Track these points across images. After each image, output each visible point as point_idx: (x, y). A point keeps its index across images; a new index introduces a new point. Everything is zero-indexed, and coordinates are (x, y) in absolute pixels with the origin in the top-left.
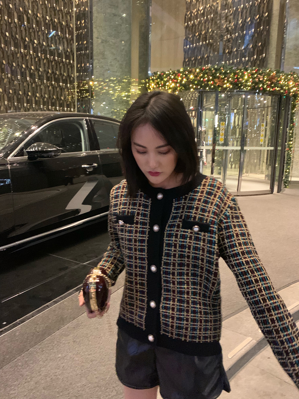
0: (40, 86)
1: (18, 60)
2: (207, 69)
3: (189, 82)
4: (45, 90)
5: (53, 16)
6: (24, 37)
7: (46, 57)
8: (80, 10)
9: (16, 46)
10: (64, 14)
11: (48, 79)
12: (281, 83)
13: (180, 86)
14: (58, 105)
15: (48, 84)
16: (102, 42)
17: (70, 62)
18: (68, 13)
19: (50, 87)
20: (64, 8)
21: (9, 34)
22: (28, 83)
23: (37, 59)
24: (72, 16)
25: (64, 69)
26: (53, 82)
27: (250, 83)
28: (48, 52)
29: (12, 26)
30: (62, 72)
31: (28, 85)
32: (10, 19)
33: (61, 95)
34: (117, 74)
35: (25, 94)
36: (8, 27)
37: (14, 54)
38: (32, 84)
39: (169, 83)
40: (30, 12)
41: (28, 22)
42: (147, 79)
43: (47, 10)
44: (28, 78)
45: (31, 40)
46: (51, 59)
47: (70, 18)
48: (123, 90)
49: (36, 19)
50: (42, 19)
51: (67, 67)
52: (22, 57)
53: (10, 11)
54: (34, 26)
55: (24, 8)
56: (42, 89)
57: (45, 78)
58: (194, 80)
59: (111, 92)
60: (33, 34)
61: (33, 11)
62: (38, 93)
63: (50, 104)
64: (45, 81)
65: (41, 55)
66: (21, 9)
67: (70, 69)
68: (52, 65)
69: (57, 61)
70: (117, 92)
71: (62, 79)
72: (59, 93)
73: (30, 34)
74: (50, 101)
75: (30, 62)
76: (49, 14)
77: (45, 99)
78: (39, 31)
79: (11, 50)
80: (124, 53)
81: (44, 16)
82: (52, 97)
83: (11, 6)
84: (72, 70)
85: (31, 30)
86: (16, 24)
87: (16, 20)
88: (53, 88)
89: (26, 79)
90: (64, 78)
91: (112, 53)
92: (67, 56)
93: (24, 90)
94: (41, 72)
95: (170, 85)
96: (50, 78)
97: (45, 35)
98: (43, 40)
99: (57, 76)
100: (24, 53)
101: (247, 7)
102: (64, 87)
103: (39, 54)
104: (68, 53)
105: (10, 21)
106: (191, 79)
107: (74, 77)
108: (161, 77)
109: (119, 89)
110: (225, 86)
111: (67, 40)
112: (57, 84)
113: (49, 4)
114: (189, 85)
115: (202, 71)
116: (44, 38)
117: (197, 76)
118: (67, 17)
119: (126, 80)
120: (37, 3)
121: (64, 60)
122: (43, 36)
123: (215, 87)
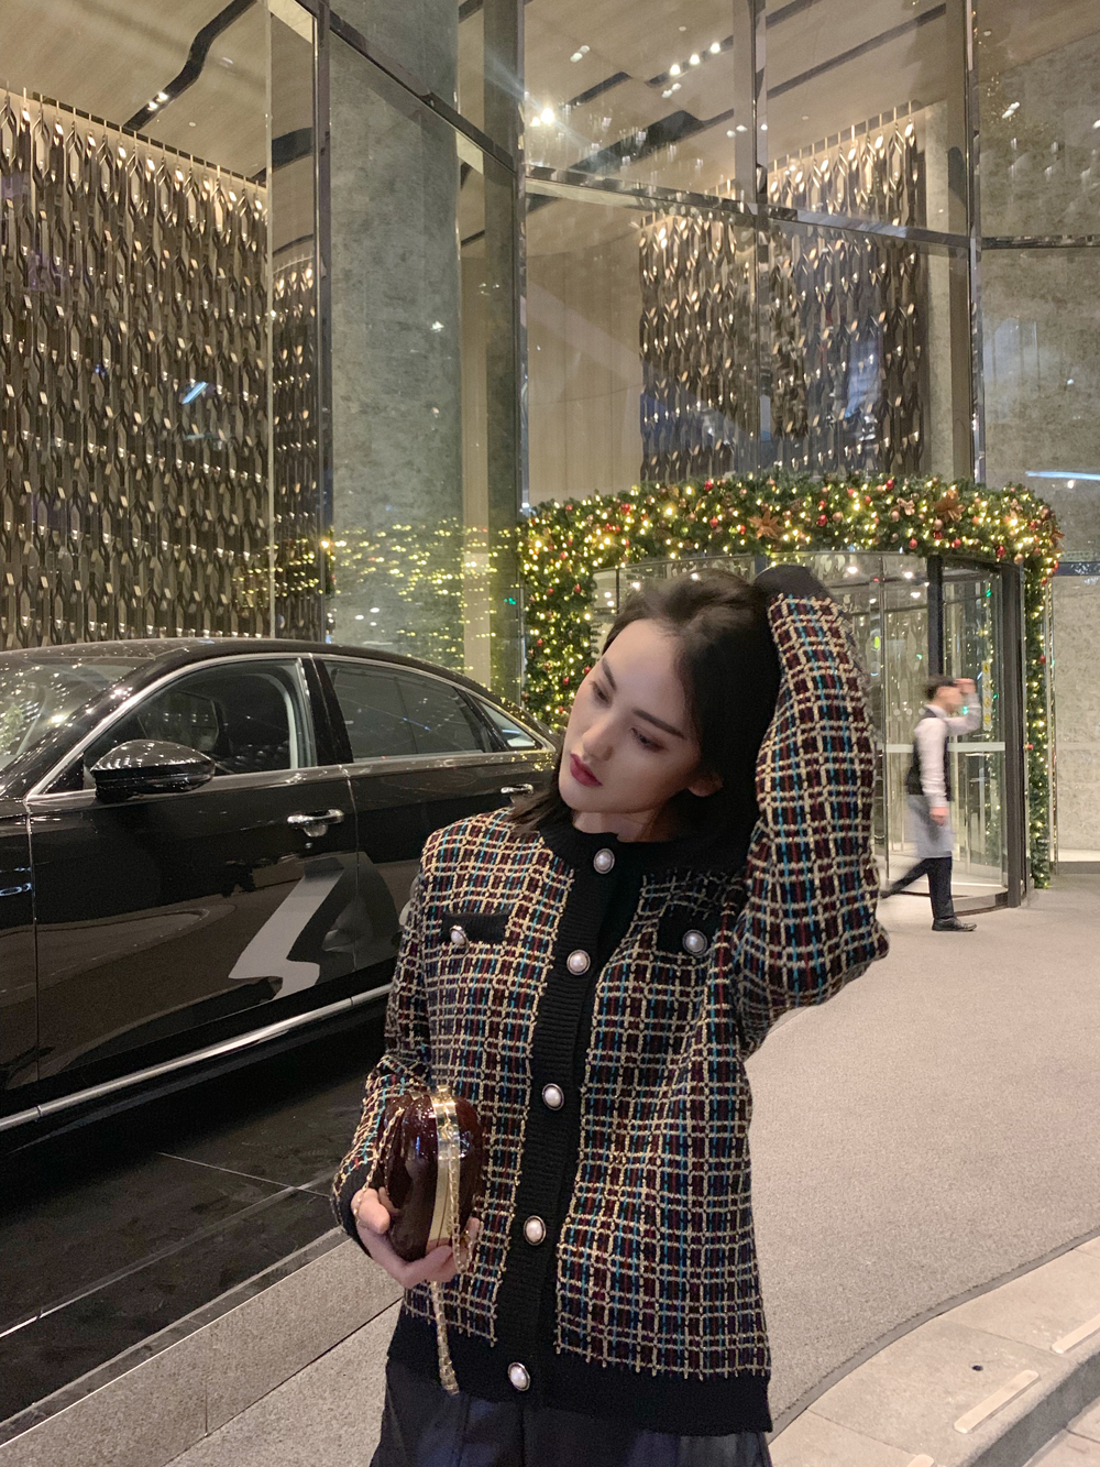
0: (148, 560)
1: (75, 479)
2: (719, 487)
3: (663, 529)
4: (165, 574)
5: (199, 337)
6: (98, 407)
7: (170, 467)
8: (289, 318)
9: (71, 432)
10: (236, 330)
11: (176, 536)
12: (981, 521)
13: (630, 546)
14: (207, 622)
15: (176, 554)
16: (364, 412)
17: (254, 478)
18: (251, 326)
19: (183, 563)
20: (236, 312)
21: (48, 398)
22: (107, 552)
23: (139, 475)
24: (262, 335)
25: (232, 502)
26: (194, 547)
27: (873, 527)
28: (179, 449)
29: (60, 373)
30: (226, 514)
31: (106, 558)
32: (54, 352)
33: (221, 590)
34: (415, 512)
35: (94, 587)
36: (46, 377)
37: (62, 460)
38: (119, 555)
39: (594, 536)
40: (123, 327)
41: (116, 358)
42: (520, 525)
43: (179, 320)
44: (106, 536)
45: (123, 413)
46: (189, 473)
47: (258, 342)
48: (435, 563)
49: (143, 349)
50: (162, 349)
51: (244, 495)
52: (91, 468)
53: (56, 328)
54: (136, 368)
55: (104, 315)
56: (153, 570)
57: (165, 533)
58: (679, 524)
59: (395, 572)
60: (129, 395)
61: (133, 325)
62: (137, 584)
63: (180, 619)
64: (165, 543)
65: (155, 461)
66: (94, 319)
67: (254, 503)
68: (190, 490)
69: (209, 477)
70: (415, 572)
71: (226, 535)
72: (214, 584)
73: (121, 394)
74: (179, 611)
75: (115, 483)
76: (186, 334)
77: (165, 605)
78: (150, 386)
79: (54, 448)
80: (436, 443)
81: (171, 338)
82: (187, 596)
83: (60, 310)
84: (259, 507)
85: (124, 384)
86: (74, 366)
87: (75, 354)
88: (193, 566)
89: (101, 538)
90: (232, 531)
91: (398, 445)
92: (244, 459)
93: (92, 575)
94: (153, 515)
95: (599, 542)
96: (184, 534)
97: (170, 396)
98: (165, 413)
99: (206, 525)
100: (99, 456)
101: (846, 289)
102: (230, 561)
103: (149, 457)
104: (246, 451)
105: (55, 357)
106: (668, 520)
107: (268, 526)
108: (565, 517)
109: (424, 563)
110: (786, 538)
111: (246, 408)
112: (208, 554)
113: (189, 302)
114: (662, 541)
115: (705, 493)
116: (165, 406)
117: (687, 511)
118: (247, 339)
119: (445, 530)
120: (149, 300)
121: (233, 472)
122: (165, 400)
123: (750, 542)
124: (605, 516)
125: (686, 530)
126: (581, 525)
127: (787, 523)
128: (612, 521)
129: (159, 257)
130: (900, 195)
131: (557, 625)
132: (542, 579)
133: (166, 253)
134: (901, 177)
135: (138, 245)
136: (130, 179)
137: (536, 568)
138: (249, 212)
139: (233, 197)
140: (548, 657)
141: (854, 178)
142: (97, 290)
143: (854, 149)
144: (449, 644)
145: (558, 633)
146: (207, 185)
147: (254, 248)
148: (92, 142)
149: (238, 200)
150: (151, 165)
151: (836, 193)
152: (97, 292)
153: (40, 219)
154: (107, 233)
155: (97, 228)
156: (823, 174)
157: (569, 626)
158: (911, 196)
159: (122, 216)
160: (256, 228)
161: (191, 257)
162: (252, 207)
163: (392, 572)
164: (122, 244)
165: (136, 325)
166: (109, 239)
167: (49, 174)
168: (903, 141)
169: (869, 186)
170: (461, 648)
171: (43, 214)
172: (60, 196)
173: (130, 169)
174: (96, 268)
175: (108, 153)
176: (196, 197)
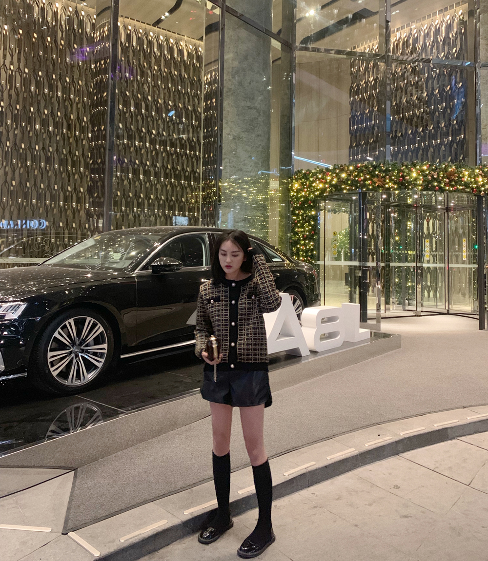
0: (156, 185)
1: (131, 155)
2: (362, 167)
3: (341, 181)
4: (162, 191)
5: (177, 100)
6: (140, 128)
7: (165, 150)
8: (211, 89)
9: (130, 138)
10: (191, 97)
11: (166, 176)
12: (465, 179)
13: (329, 187)
14: (177, 209)
15: (166, 183)
17: (196, 154)
18: (196, 95)
19: (169, 186)
20: (191, 90)
21: (122, 126)
22: (141, 182)
23: (154, 153)
24: (200, 98)
25: (187, 163)
26: (173, 180)
27: (421, 182)
28: (168, 143)
29: (127, 116)
30: (185, 167)
31: (141, 184)
32: (125, 108)
33: (182, 196)
35: (136, 196)
36: (122, 118)
37: (126, 148)
38: (146, 183)
39: (316, 184)
40: (150, 98)
41: (146, 110)
42: (290, 178)
43: (170, 95)
44: (141, 176)
45: (148, 130)
46: (172, 152)
47: (199, 101)
48: (259, 192)
49: (156, 106)
50: (163, 106)
51: (192, 160)
52: (136, 151)
53: (126, 99)
54: (153, 113)
55: (143, 94)
56: (158, 189)
57: (162, 175)
58: (347, 180)
60: (151, 123)
61: (153, 97)
62: (152, 194)
63: (167, 207)
64: (162, 179)
65: (160, 148)
66: (139, 96)
67: (195, 163)
68: (172, 159)
69: (179, 154)
70: (251, 195)
71: (185, 175)
72: (180, 193)
73: (148, 122)
74: (167, 204)
75: (145, 157)
76: (172, 99)
77: (161, 202)
78: (158, 120)
79: (123, 143)
80: (260, 149)
81: (167, 101)
82: (170, 198)
83: (127, 93)
84: (197, 164)
85: (149, 119)
86: (132, 114)
87: (132, 109)
88: (172, 187)
89: (139, 177)
90: (187, 174)
91: (246, 151)
92: (192, 146)
93: (136, 191)
94: (158, 168)
95: (318, 186)
96: (169, 175)
97: (166, 123)
98: (164, 130)
99: (178, 172)
100: (139, 147)
101: (434, 76)
102: (186, 185)
103: (157, 146)
104: (193, 143)
105: (125, 110)
106: (343, 179)
107: (200, 172)
108: (306, 176)
109: (255, 192)
110: (387, 186)
111: (193, 127)
112: (178, 183)
113: (173, 87)
114: (340, 186)
115: (357, 169)
116: (164, 127)
117: (350, 175)
118: (194, 100)
119: (263, 180)
120: (159, 87)
121: (188, 151)
122: (164, 125)
123: (374, 187)
124: (320, 176)
125: (349, 182)
126: (311, 179)
127: (387, 181)
128: (323, 178)
129: (163, 71)
130: (456, 38)
131: (302, 215)
132: (298, 198)
133: (166, 70)
134: (457, 32)
135: (156, 67)
136: (154, 44)
137: (295, 194)
138: (197, 52)
139: (191, 47)
140: (299, 227)
141: (437, 32)
142: (141, 85)
143: (438, 19)
144: (263, 221)
145: (303, 219)
146: (182, 43)
147: (198, 65)
148: (141, 31)
149: (193, 48)
150: (161, 37)
151: (430, 37)
152: (140, 85)
153: (122, 60)
154: (145, 64)
155: (141, 62)
156: (425, 30)
157: (306, 216)
158: (461, 39)
159: (150, 57)
160: (199, 58)
161: (175, 70)
162: (198, 50)
163: (243, 195)
164: (150, 67)
165: (154, 97)
166: (146, 66)
167: (125, 44)
168: (458, 16)
169: (444, 35)
170: (267, 223)
171: (123, 59)
172: (129, 52)
173: (154, 39)
174: (141, 77)
175: (147, 34)
176: (177, 48)
